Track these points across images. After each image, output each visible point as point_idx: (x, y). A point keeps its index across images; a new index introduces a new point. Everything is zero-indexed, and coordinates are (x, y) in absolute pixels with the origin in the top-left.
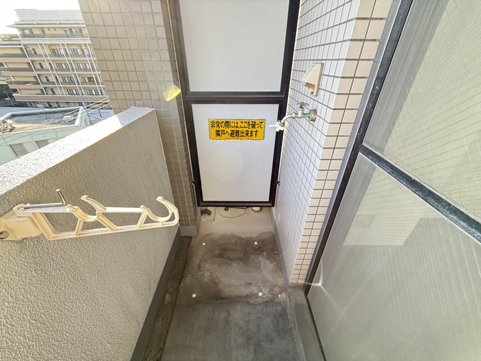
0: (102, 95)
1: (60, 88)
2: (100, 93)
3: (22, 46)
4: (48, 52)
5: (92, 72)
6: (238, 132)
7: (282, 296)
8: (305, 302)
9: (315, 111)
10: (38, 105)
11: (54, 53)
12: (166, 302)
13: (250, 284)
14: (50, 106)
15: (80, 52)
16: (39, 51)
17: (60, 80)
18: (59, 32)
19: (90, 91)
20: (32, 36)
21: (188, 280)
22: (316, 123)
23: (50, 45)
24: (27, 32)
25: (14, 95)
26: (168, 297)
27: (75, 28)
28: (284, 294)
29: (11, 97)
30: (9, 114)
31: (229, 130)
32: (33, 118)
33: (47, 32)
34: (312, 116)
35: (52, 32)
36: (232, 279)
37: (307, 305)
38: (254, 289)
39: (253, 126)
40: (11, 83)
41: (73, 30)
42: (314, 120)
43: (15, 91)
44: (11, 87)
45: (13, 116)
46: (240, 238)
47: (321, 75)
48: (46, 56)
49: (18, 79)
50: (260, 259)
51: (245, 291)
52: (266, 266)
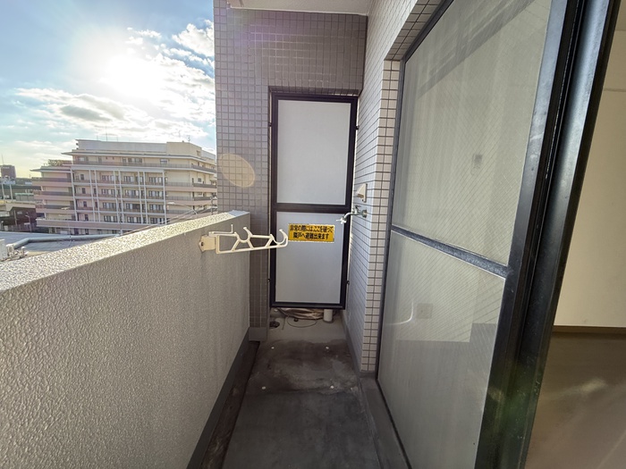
0: (144, 222)
1: (97, 214)
2: (142, 221)
3: (71, 172)
4: (96, 177)
5: (140, 200)
6: (312, 235)
7: (355, 389)
8: (376, 387)
9: (366, 211)
10: (62, 232)
11: (104, 179)
12: (234, 394)
13: (321, 379)
14: (77, 233)
15: (132, 179)
16: (88, 177)
17: (100, 205)
18: (116, 161)
19: (132, 218)
20: (87, 163)
21: (257, 376)
22: (367, 219)
23: (100, 172)
24: (82, 159)
25: (38, 219)
26: (235, 391)
27: (135, 158)
28: (356, 388)
29: (33, 221)
30: (26, 240)
31: (305, 233)
32: (54, 244)
33: (104, 160)
34: (364, 214)
35: (110, 160)
36: (304, 376)
37: (378, 390)
38: (326, 383)
39: (325, 230)
40: (41, 207)
41: (133, 160)
42: (365, 216)
43: (41, 215)
44: (38, 211)
45: (30, 242)
46: (310, 344)
47: (367, 190)
48: (93, 181)
49: (49, 204)
50: (332, 360)
51: (315, 384)
52: (338, 366)
